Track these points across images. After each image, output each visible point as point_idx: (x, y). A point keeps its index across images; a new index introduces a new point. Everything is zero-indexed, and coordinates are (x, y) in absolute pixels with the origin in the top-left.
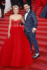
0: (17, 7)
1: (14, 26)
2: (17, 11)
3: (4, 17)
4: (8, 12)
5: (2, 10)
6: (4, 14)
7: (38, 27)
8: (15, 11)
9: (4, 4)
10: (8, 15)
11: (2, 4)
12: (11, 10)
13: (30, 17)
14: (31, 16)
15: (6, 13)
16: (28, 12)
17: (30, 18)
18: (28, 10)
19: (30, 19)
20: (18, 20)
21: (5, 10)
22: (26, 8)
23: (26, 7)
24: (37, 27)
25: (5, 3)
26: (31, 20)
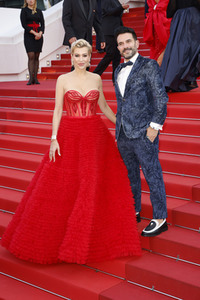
0: (84, 45)
1: (77, 115)
2: (86, 59)
3: (40, 81)
4: (53, 62)
5: (32, 54)
6: (40, 72)
7: (170, 120)
8: (77, 59)
9: (38, 35)
10: (54, 73)
11: (32, 31)
12: (63, 56)
13: (140, 81)
14: (145, 76)
15: (45, 66)
16: (130, 63)
17: (140, 85)
18: (133, 55)
19: (139, 89)
20: (93, 92)
21: (41, 56)
22: (126, 45)
23: (128, 41)
24: (166, 121)
25: (42, 29)
26: (144, 93)
